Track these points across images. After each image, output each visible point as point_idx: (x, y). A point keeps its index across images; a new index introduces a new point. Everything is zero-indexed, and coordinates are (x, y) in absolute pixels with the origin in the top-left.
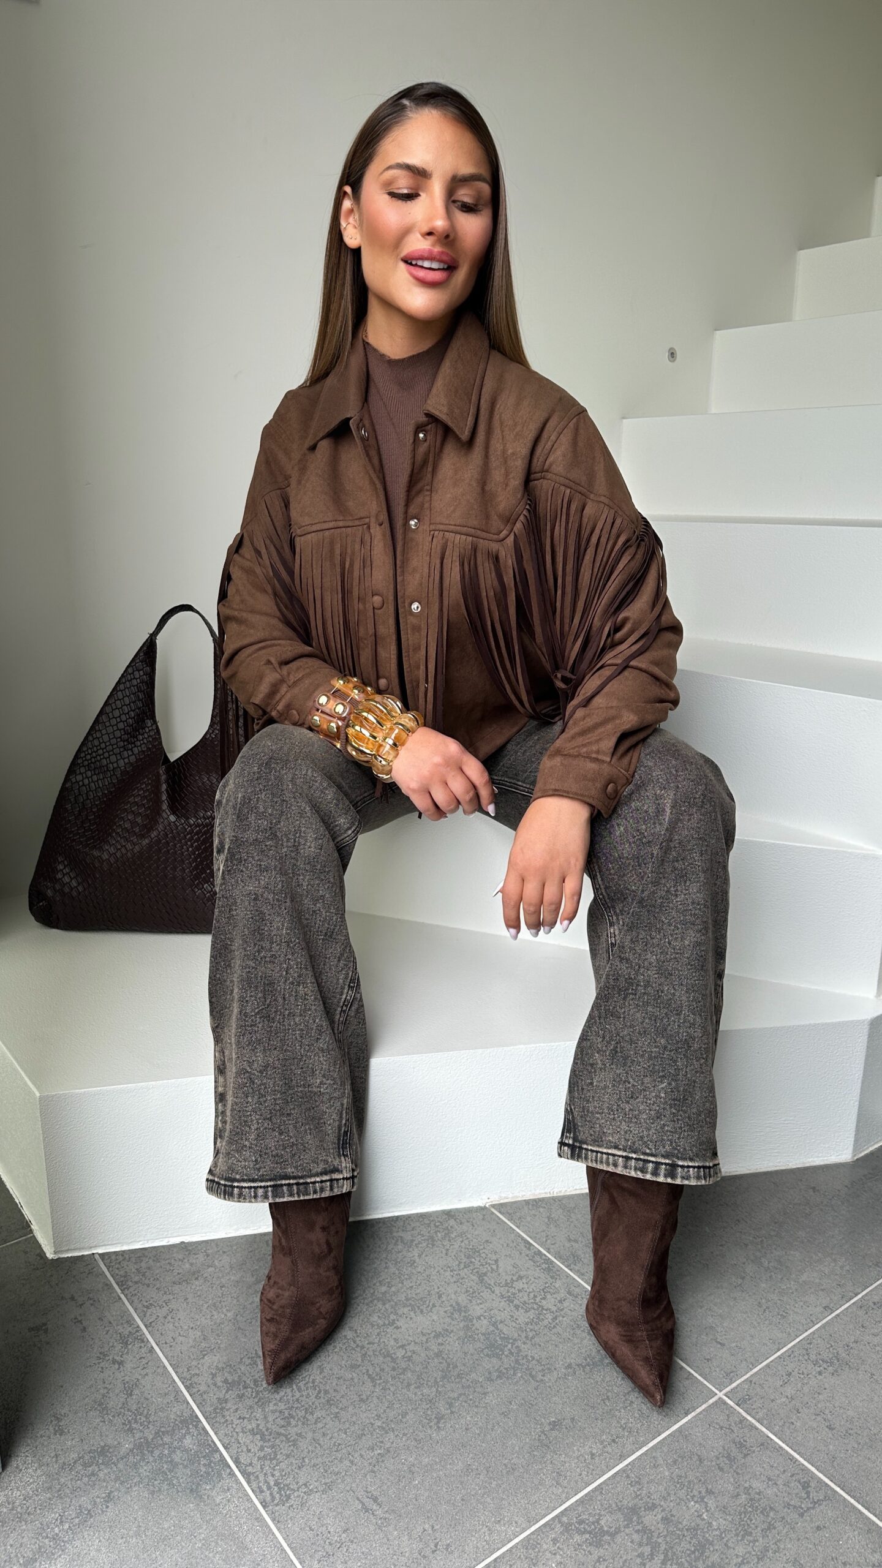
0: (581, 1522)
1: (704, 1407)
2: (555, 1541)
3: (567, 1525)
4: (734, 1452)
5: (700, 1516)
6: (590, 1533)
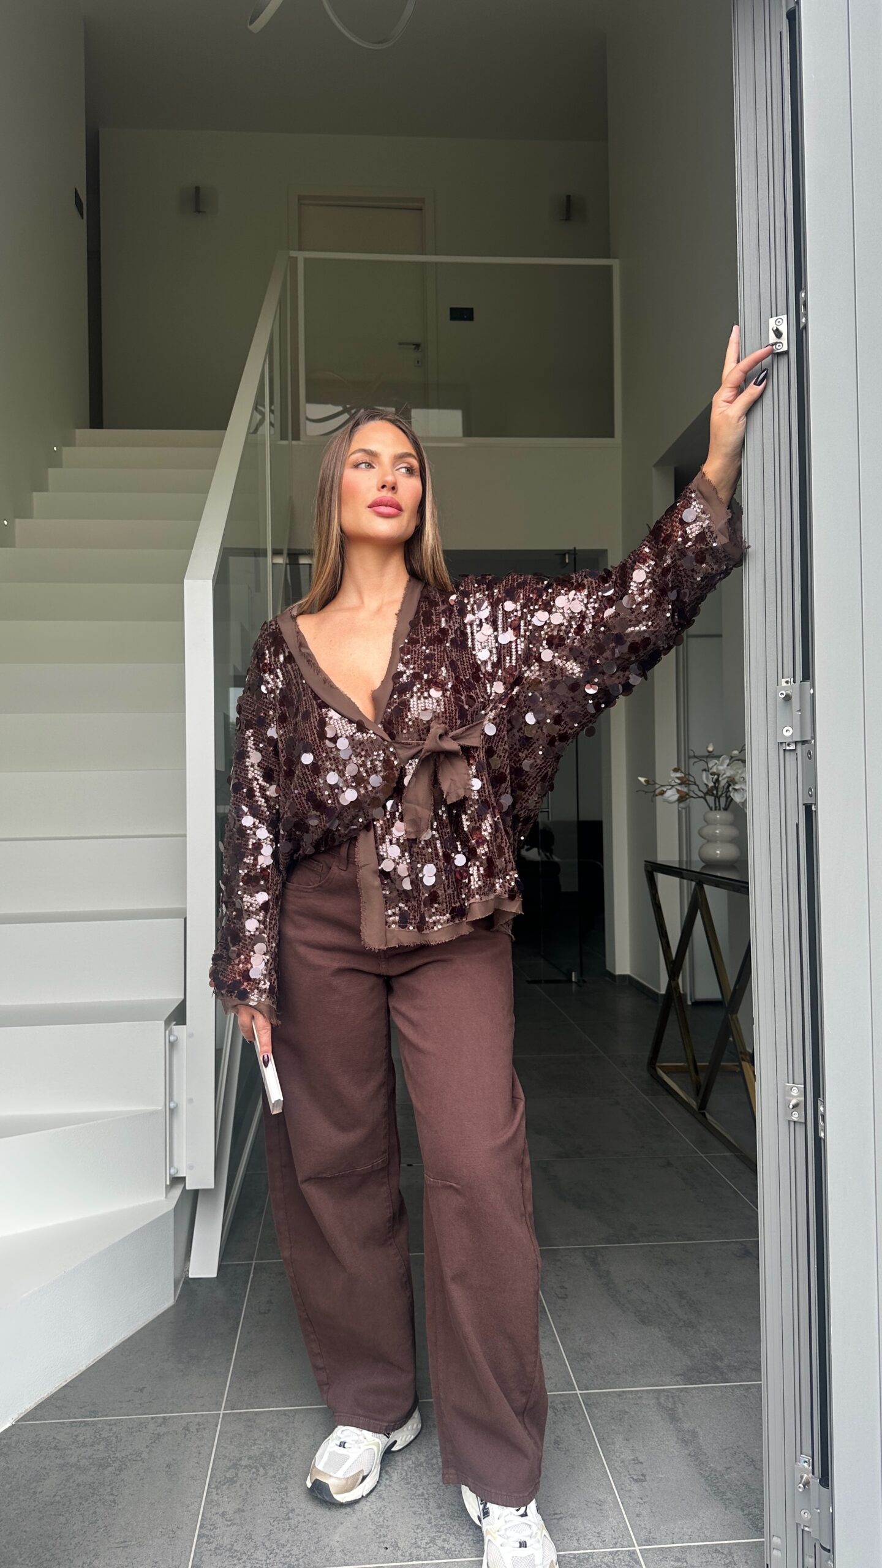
0: (220, 1482)
1: (220, 1420)
2: (217, 1494)
3: (216, 1486)
4: (249, 1424)
5: (260, 1448)
6: (227, 1482)
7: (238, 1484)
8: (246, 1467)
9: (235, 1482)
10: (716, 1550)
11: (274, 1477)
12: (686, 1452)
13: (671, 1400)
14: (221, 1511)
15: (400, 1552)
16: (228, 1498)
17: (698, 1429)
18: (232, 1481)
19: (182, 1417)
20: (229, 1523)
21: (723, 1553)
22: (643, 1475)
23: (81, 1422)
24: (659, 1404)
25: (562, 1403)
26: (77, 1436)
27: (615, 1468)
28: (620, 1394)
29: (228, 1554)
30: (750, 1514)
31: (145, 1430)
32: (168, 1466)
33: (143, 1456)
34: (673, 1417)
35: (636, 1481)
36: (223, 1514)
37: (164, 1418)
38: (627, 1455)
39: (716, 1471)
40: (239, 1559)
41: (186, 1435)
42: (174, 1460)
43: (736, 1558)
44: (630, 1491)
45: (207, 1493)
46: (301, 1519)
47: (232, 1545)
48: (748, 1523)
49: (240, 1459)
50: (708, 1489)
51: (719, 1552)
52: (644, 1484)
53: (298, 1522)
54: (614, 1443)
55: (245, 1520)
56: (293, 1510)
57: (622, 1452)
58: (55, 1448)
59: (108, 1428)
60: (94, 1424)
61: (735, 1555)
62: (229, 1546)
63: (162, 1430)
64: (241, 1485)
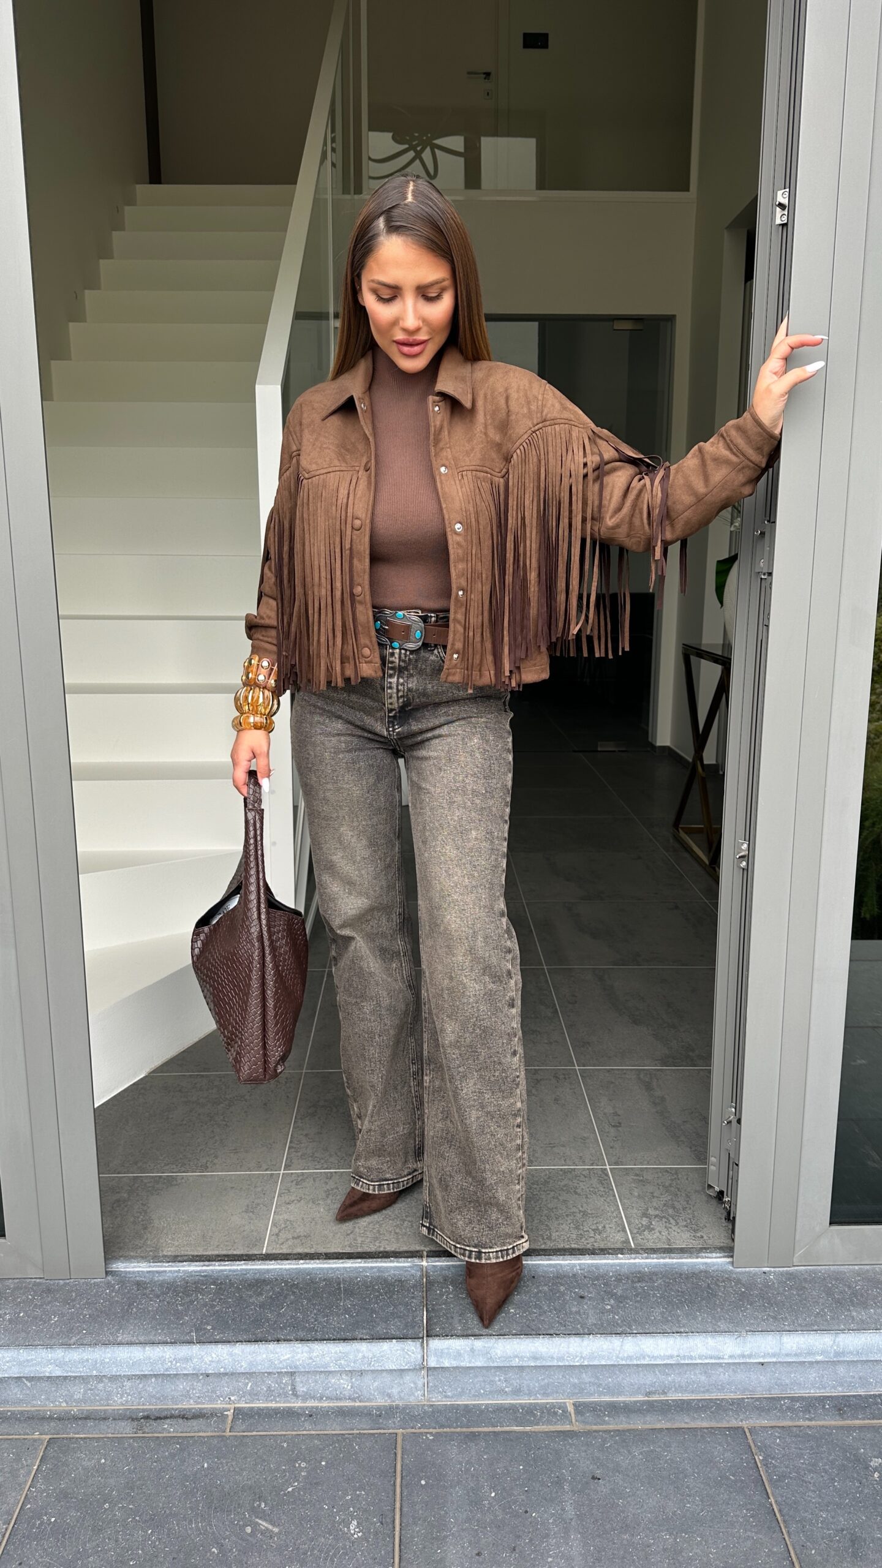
0: (304, 1114)
2: (302, 1121)
6: (308, 1115)
7: (316, 1118)
8: (322, 1107)
9: (315, 1116)
10: (666, 1170)
12: (655, 1110)
13: (648, 1076)
14: (305, 1132)
16: (309, 1126)
17: (666, 1096)
18: (312, 1116)
20: (310, 1140)
22: (620, 1123)
23: (198, 1075)
24: (639, 1078)
25: (564, 1074)
26: (196, 1084)
27: (599, 1118)
28: (609, 1071)
29: (310, 1159)
30: (696, 1150)
32: (265, 1104)
33: (246, 1097)
34: (648, 1087)
35: (614, 1126)
36: (306, 1135)
38: (609, 1110)
39: (675, 1123)
40: (318, 1162)
41: (276, 1086)
42: (268, 1101)
43: (680, 1176)
44: (608, 1132)
45: (295, 1120)
47: (314, 1154)
48: (693, 1156)
49: (318, 1101)
50: (667, 1134)
51: (669, 1172)
52: (619, 1129)
54: (600, 1102)
55: (322, 1139)
57: (605, 1108)
58: (180, 1091)
59: (218, 1079)
60: (207, 1076)
62: (310, 1155)
64: (319, 1118)
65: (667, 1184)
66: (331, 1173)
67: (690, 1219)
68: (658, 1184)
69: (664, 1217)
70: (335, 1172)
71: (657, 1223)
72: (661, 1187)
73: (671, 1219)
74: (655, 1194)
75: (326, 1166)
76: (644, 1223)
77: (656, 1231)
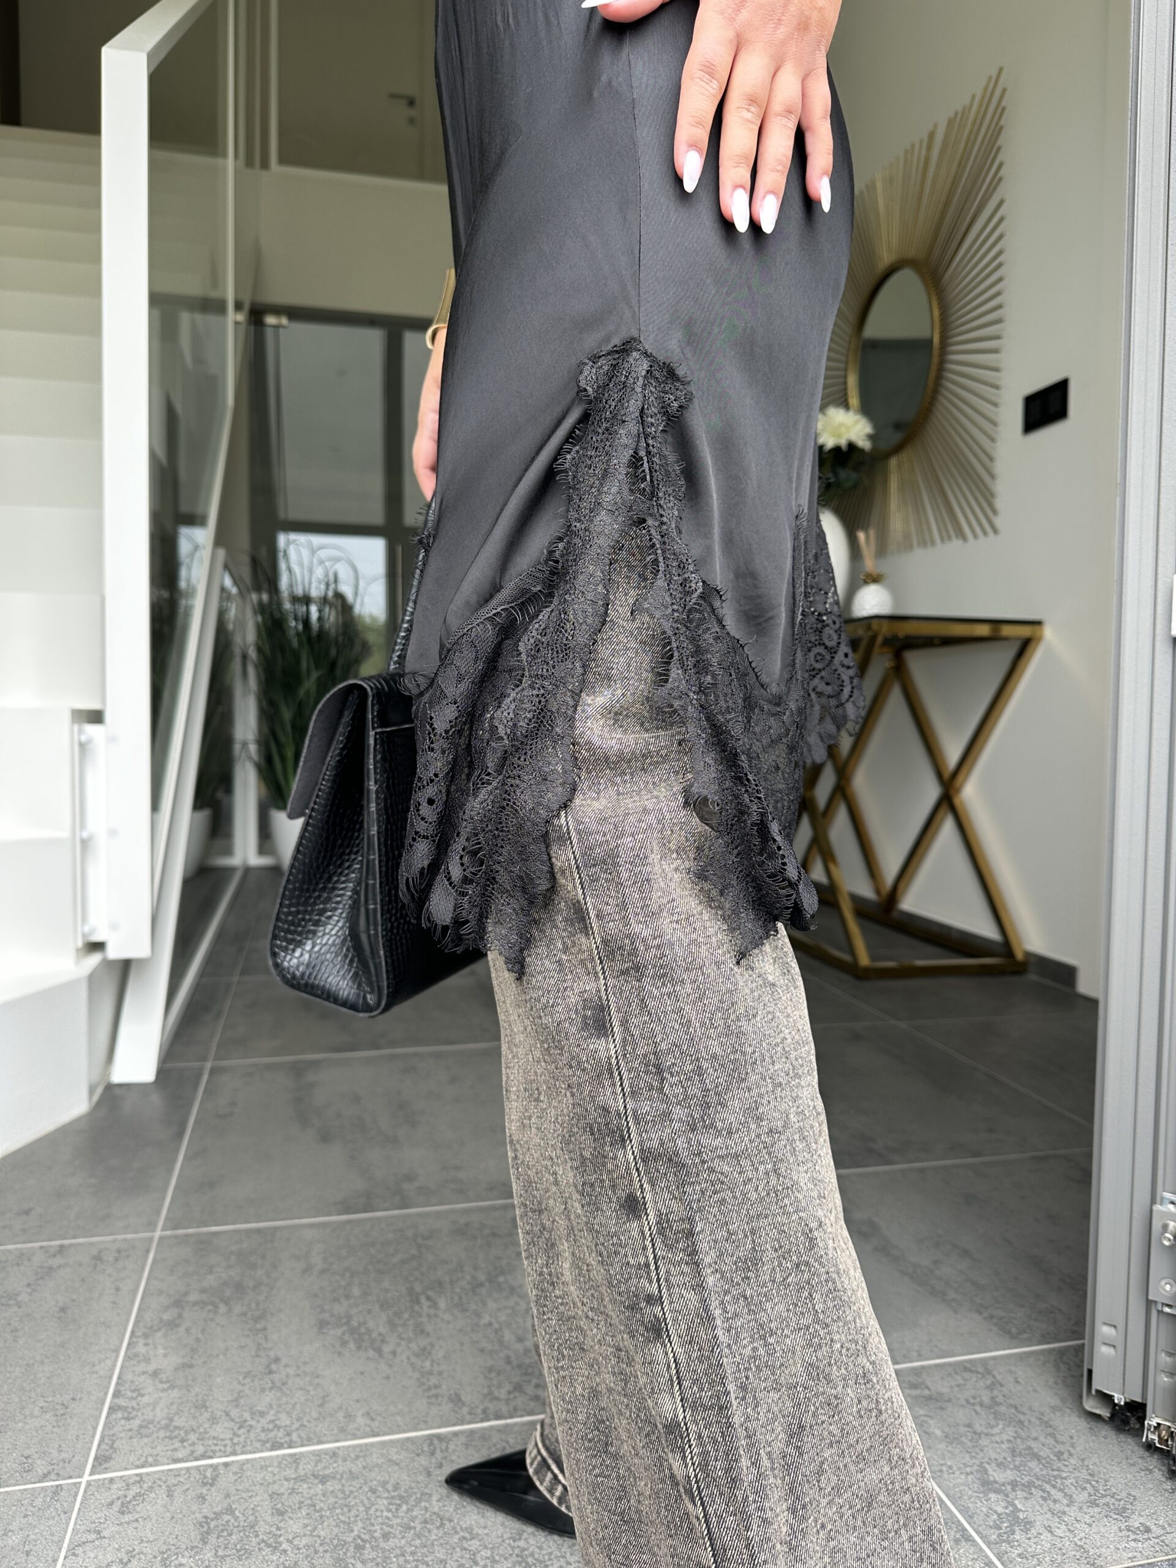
0: (151, 1328)
1: (154, 1244)
2: (146, 1345)
3: (145, 1332)
4: (202, 1247)
5: (220, 1278)
6: (164, 1327)
7: (182, 1330)
8: (195, 1303)
9: (177, 1326)
10: (966, 1368)
11: (244, 1314)
14: (151, 1368)
15: (465, 1410)
16: (165, 1348)
18: (173, 1325)
19: (91, 1244)
20: (165, 1386)
21: (977, 1372)
29: (162, 1434)
31: (26, 1263)
32: (63, 1310)
36: (155, 1374)
37: (62, 1246)
39: (920, 1266)
40: (182, 1441)
41: (95, 1267)
42: (73, 1300)
43: (999, 1377)
45: (129, 1344)
46: (291, 1371)
47: (171, 1420)
48: (995, 1329)
49: (186, 1294)
51: (971, 1371)
53: (288, 1376)
55: (194, 1380)
56: (277, 1360)
61: (995, 1373)
62: (164, 1422)
63: (58, 1261)
64: (187, 1330)
65: (986, 1400)
66: (215, 1467)
67: (1088, 1482)
68: (967, 1401)
69: (1029, 1486)
70: (226, 1465)
71: (1029, 1503)
72: (978, 1408)
73: (1048, 1487)
74: (978, 1428)
75: (200, 1449)
76: (1000, 1510)
77: (1038, 1527)
